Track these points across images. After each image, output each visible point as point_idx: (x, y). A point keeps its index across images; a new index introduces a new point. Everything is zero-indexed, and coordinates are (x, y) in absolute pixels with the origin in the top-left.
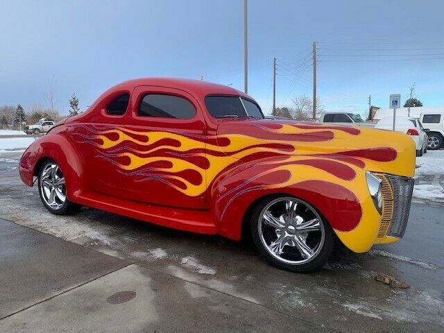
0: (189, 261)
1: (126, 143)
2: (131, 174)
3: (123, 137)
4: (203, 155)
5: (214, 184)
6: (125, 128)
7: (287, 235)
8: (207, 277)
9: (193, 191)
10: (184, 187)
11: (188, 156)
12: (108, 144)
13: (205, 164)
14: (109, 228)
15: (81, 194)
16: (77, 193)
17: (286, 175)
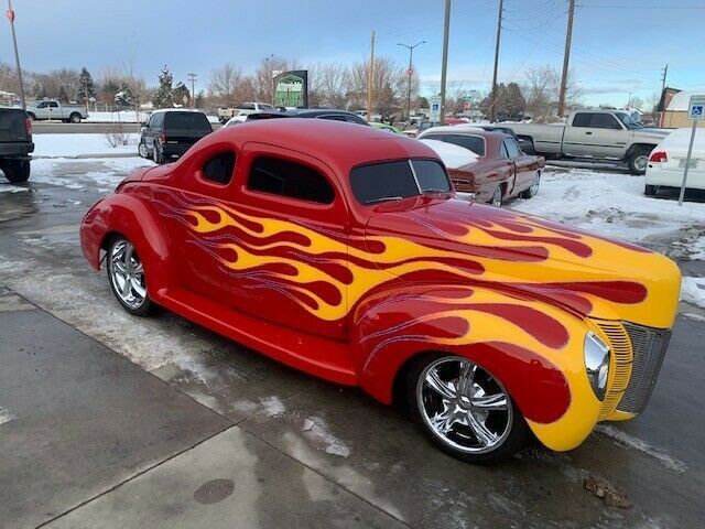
0: (314, 426)
1: (229, 229)
2: (239, 276)
3: (226, 221)
4: (343, 263)
5: (359, 308)
6: (229, 206)
7: (458, 409)
8: (336, 460)
9: (327, 312)
10: (315, 306)
11: (322, 261)
12: (204, 226)
13: (347, 278)
14: (207, 347)
15: (167, 293)
16: (162, 292)
17: (463, 326)
